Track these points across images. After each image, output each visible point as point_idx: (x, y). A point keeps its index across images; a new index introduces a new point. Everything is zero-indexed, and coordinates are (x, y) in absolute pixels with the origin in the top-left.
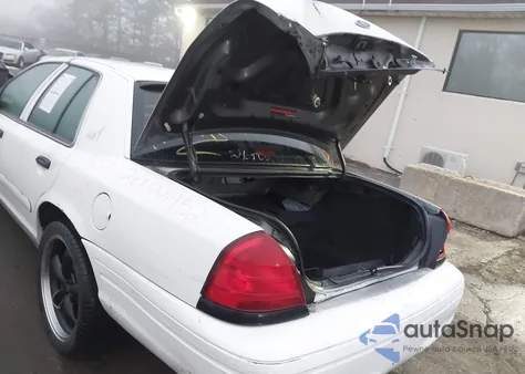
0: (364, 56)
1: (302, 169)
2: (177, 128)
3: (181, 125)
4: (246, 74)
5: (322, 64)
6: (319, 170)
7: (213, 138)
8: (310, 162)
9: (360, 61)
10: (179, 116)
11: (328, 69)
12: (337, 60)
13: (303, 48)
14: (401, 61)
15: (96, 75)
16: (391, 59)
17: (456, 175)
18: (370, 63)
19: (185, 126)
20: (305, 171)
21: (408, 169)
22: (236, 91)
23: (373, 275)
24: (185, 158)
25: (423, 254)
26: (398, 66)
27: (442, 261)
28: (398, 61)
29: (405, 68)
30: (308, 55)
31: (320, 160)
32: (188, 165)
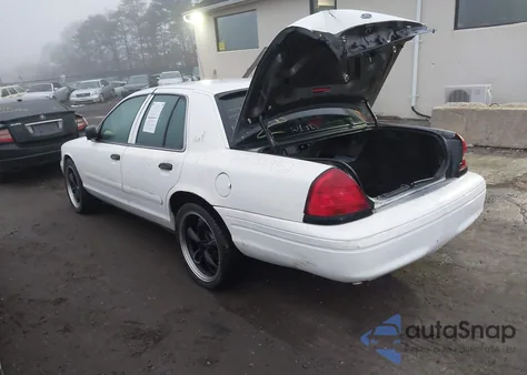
0: (372, 38)
1: (344, 129)
2: (256, 121)
3: (258, 118)
4: (293, 70)
5: (345, 53)
6: (357, 126)
7: (278, 121)
8: (348, 122)
9: (370, 42)
10: (257, 112)
11: (349, 54)
12: (354, 46)
13: (331, 47)
14: (399, 33)
15: (182, 98)
16: (392, 33)
17: (483, 106)
18: (377, 41)
19: (261, 118)
20: (347, 129)
21: (434, 111)
22: (287, 84)
23: (412, 187)
24: (266, 139)
25: (447, 168)
26: (398, 37)
27: (464, 172)
28: (398, 33)
29: (404, 37)
30: (335, 50)
31: (356, 119)
32: (269, 143)
